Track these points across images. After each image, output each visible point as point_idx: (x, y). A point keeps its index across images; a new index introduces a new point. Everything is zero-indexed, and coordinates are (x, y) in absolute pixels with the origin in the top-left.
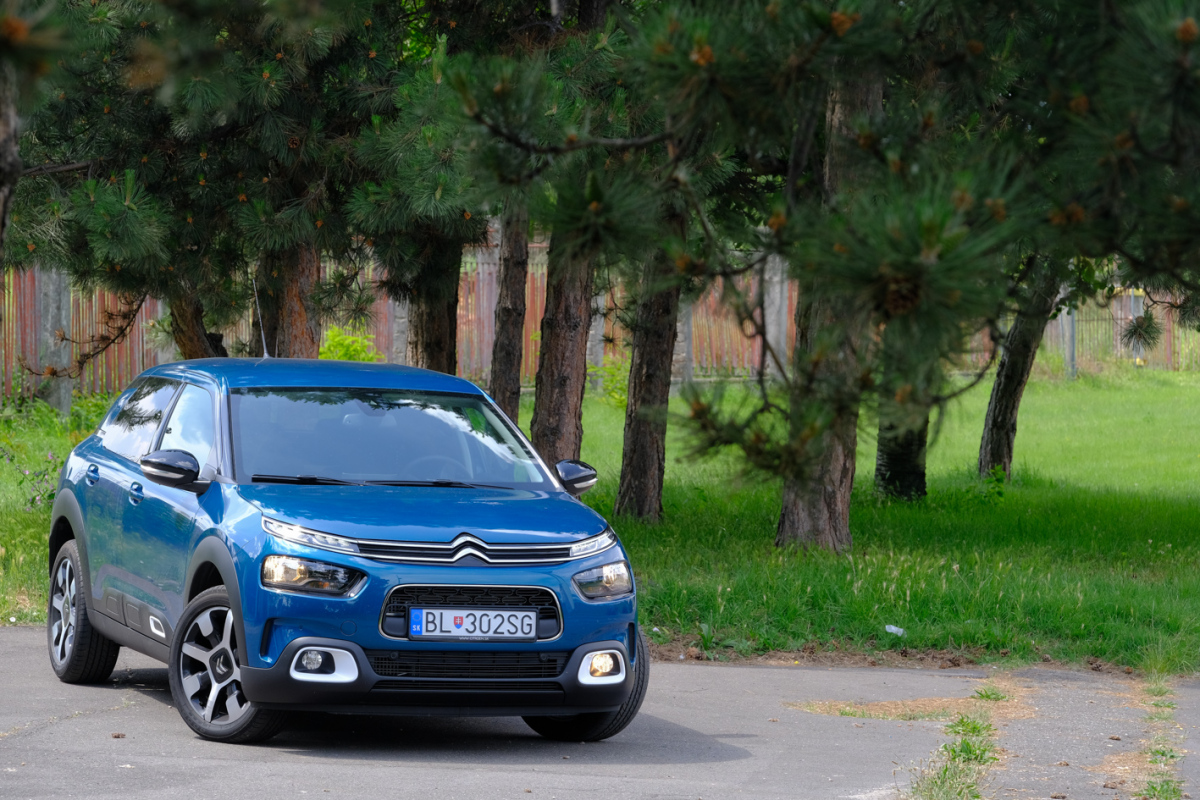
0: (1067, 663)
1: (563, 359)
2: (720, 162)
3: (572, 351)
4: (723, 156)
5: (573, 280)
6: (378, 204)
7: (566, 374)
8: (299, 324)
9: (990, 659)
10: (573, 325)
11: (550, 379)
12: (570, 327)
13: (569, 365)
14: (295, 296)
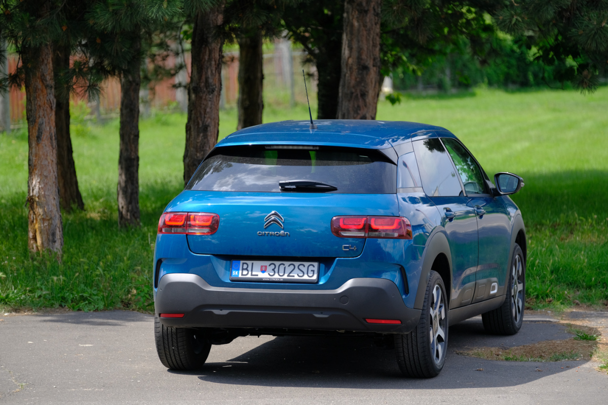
0: (591, 305)
1: (205, 114)
3: (211, 108)
5: (210, 59)
6: (115, 13)
7: (207, 124)
8: (42, 97)
9: (541, 305)
10: (211, 90)
11: (196, 127)
12: (209, 92)
13: (209, 117)
14: (38, 78)
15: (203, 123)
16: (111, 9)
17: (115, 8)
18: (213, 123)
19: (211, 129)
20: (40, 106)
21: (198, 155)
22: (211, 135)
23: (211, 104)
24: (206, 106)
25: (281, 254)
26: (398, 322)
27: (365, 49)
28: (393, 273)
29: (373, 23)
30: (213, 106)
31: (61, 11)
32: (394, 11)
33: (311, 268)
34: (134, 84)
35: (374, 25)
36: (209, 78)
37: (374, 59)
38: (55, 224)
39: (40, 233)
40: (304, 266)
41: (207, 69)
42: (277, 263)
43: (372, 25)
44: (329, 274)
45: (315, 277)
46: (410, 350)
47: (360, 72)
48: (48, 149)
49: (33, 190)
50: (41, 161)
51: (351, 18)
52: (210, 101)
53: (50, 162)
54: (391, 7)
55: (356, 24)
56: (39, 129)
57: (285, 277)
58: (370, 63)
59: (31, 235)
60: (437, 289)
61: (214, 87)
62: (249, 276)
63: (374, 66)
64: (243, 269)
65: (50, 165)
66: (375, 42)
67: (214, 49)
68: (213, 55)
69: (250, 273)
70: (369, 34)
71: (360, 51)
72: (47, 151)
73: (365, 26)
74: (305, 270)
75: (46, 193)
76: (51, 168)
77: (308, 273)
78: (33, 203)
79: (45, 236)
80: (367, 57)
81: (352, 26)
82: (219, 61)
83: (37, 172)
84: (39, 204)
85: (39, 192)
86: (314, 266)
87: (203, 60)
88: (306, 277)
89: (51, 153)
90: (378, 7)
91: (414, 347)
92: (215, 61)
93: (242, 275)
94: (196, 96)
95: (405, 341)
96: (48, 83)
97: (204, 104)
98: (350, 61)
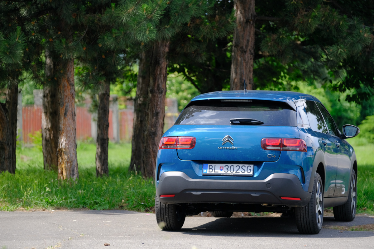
1: (157, 105)
2: (231, 23)
3: (160, 102)
4: (232, 21)
5: (160, 74)
6: (117, 38)
7: (158, 111)
8: (67, 91)
9: (360, 211)
10: (160, 92)
11: (152, 113)
12: (159, 93)
13: (159, 108)
14: (66, 80)
15: (156, 111)
16: (114, 36)
17: (117, 35)
18: (161, 111)
19: (160, 115)
20: (66, 96)
21: (153, 129)
22: (160, 118)
23: (161, 100)
24: (158, 101)
25: (232, 160)
26: (299, 199)
27: (245, 73)
28: (296, 170)
29: (250, 59)
30: (162, 101)
31: (83, 38)
32: (269, 46)
33: (249, 168)
34: (106, 95)
35: (250, 60)
36: (159, 84)
37: (250, 80)
38: (74, 165)
39: (66, 170)
40: (245, 167)
41: (159, 79)
42: (229, 165)
43: (249, 60)
44: (260, 171)
45: (251, 173)
46: (305, 217)
47: (242, 87)
48: (70, 121)
49: (62, 145)
50: (67, 128)
51: (236, 55)
52: (160, 98)
53: (72, 128)
54: (267, 43)
55: (239, 59)
56: (66, 109)
57: (234, 173)
58: (247, 82)
59: (60, 171)
60: (319, 183)
61: (163, 90)
62: (213, 172)
63: (249, 84)
64: (209, 169)
65: (72, 130)
66: (250, 69)
67: (163, 67)
68: (162, 71)
69: (214, 171)
70: (247, 65)
71: (242, 75)
72: (70, 122)
73: (245, 60)
74: (245, 169)
75: (69, 147)
76: (72, 132)
77: (247, 170)
78: (61, 152)
79: (68, 172)
80: (246, 78)
81: (237, 60)
82: (165, 75)
83: (64, 134)
84: (65, 153)
85: (65, 146)
86: (251, 167)
87: (157, 74)
88: (246, 173)
89: (73, 123)
90: (252, 50)
91: (307, 215)
92: (163, 75)
93: (209, 172)
94: (152, 95)
95: (302, 211)
96: (71, 82)
97: (156, 100)
98: (236, 80)
